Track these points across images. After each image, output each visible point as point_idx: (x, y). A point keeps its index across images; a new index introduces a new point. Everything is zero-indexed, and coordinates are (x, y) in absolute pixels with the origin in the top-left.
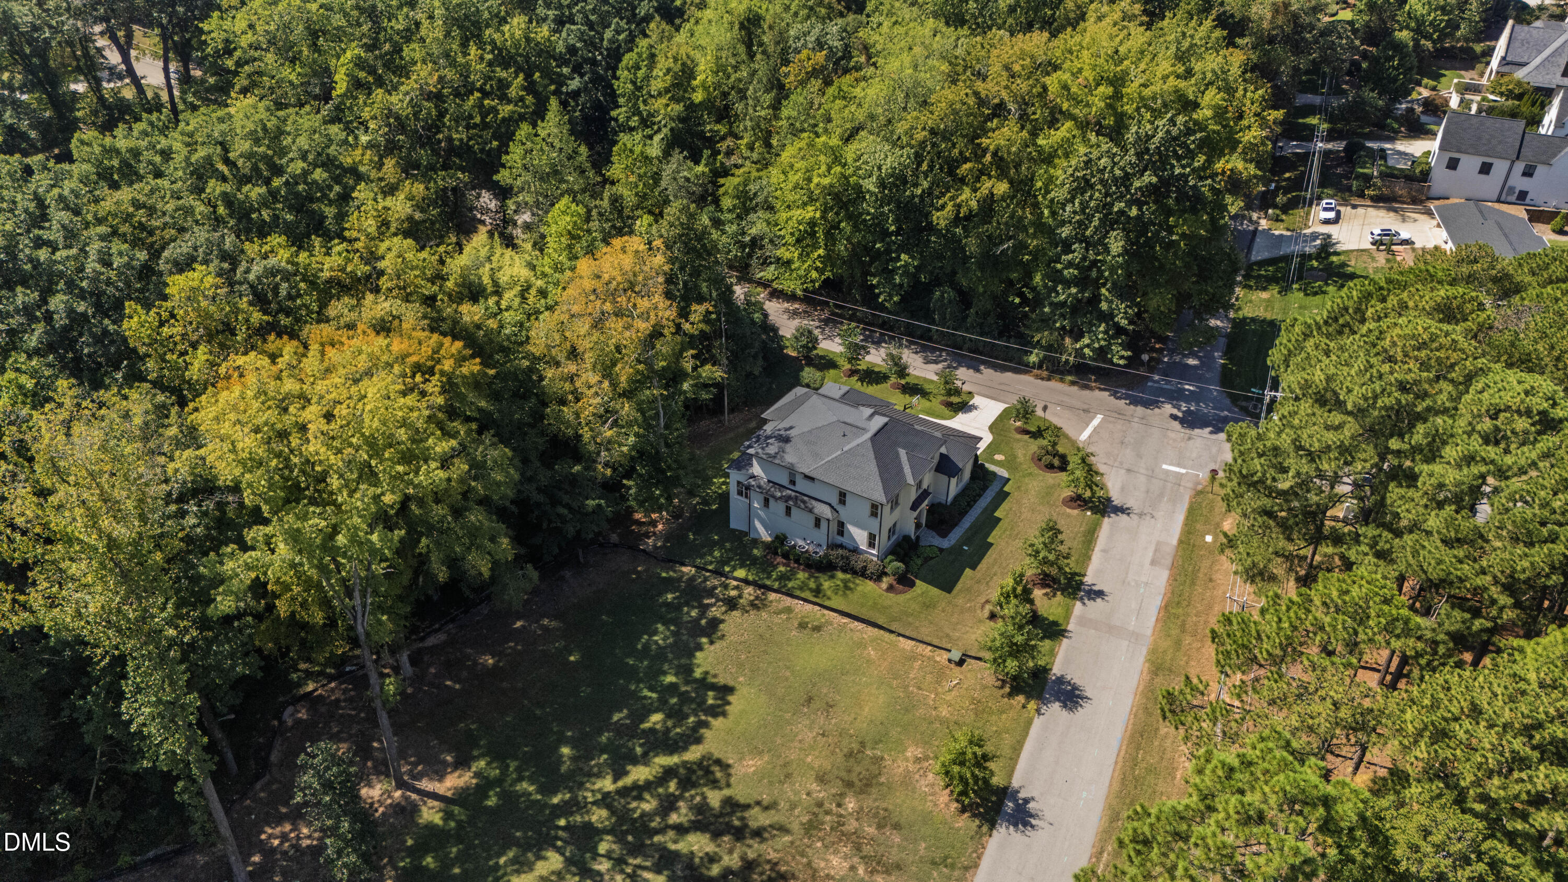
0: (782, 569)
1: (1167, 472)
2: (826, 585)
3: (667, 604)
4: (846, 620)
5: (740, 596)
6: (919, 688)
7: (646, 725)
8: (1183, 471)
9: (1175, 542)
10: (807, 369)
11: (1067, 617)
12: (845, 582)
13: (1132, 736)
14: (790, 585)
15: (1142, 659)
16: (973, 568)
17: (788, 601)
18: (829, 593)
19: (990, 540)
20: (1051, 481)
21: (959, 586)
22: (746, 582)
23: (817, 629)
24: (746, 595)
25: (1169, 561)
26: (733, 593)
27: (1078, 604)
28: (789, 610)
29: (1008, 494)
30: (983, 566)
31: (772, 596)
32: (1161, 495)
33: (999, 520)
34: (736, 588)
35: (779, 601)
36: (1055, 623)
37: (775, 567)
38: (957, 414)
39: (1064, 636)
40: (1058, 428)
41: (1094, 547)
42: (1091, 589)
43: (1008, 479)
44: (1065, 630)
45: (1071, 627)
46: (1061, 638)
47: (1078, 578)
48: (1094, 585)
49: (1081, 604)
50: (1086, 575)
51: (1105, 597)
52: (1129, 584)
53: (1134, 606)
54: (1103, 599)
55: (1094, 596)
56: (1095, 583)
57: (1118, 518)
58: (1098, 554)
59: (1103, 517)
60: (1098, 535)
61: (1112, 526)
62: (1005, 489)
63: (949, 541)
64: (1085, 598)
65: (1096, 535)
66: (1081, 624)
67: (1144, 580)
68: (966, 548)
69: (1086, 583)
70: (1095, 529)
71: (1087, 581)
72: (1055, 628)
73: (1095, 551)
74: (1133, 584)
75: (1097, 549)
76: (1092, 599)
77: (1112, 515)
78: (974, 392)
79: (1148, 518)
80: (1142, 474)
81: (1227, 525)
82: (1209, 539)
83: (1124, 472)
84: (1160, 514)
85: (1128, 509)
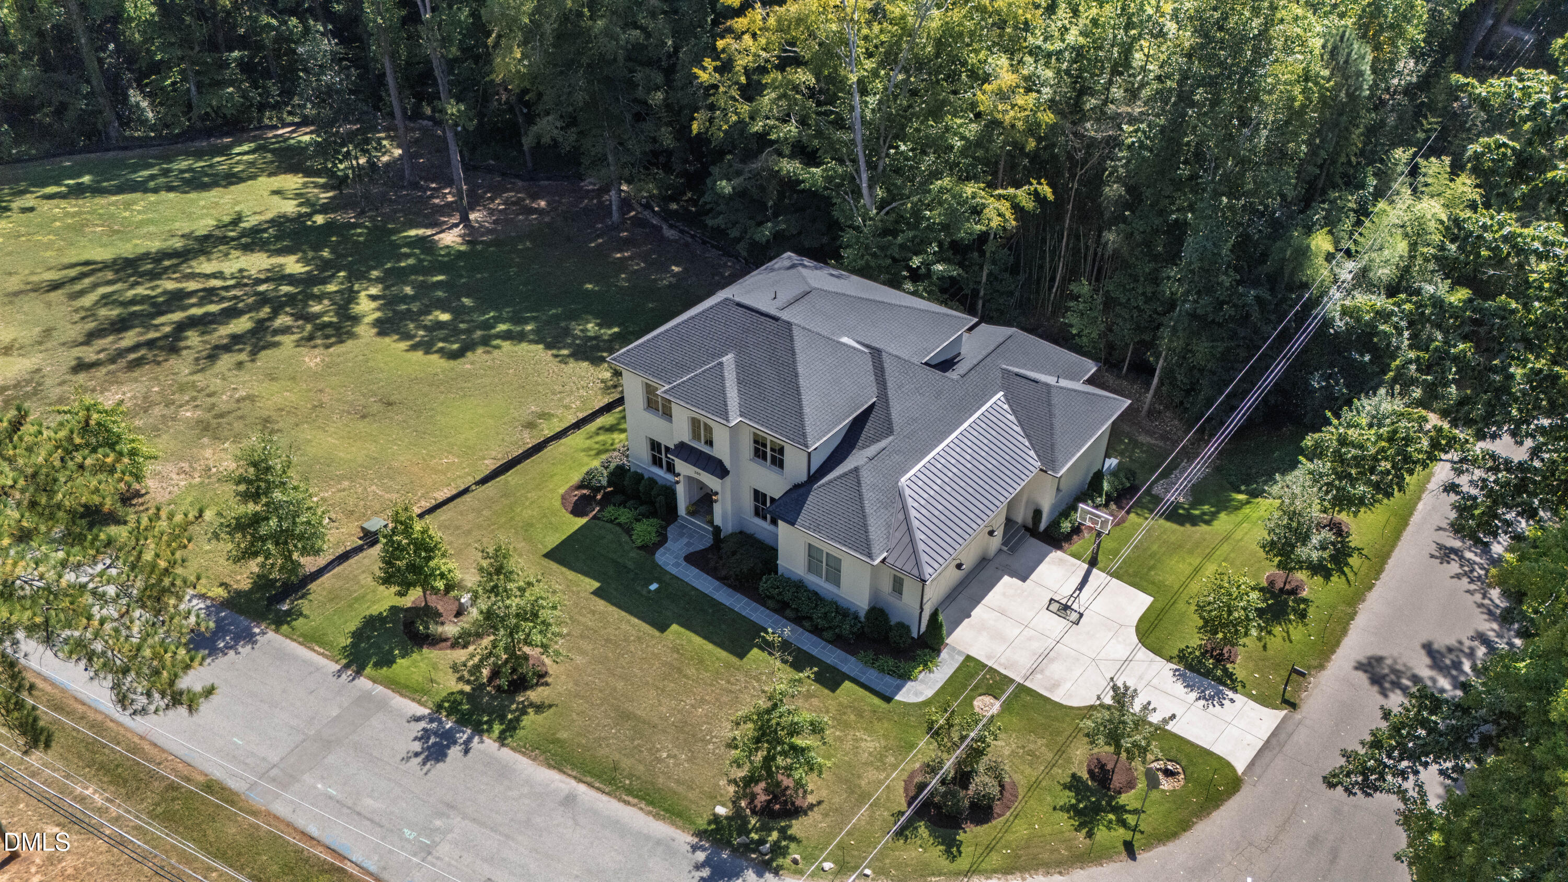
11: (392, 683)
19: (674, 627)
27: (424, 711)
36: (385, 663)
38: (1170, 659)
39: (347, 666)
40: (1130, 850)
41: (590, 785)
42: (455, 743)
43: (888, 699)
44: (359, 672)
45: (363, 683)
46: (344, 661)
47: (497, 728)
48: (466, 751)
49: (418, 714)
50: (503, 745)
51: (419, 759)
52: (440, 815)
53: (369, 803)
54: (417, 755)
55: (432, 740)
56: (470, 755)
57: (687, 866)
58: (563, 786)
59: (700, 834)
60: (627, 803)
61: (659, 842)
62: (847, 684)
63: (677, 565)
64: (434, 725)
65: (630, 799)
66: (366, 697)
67: (444, 849)
68: (654, 587)
69: (476, 739)
70: (651, 803)
71: (482, 742)
72: (374, 659)
73: (573, 783)
74: (438, 823)
75: (582, 788)
76: (425, 736)
77: (701, 856)
78: (1298, 716)
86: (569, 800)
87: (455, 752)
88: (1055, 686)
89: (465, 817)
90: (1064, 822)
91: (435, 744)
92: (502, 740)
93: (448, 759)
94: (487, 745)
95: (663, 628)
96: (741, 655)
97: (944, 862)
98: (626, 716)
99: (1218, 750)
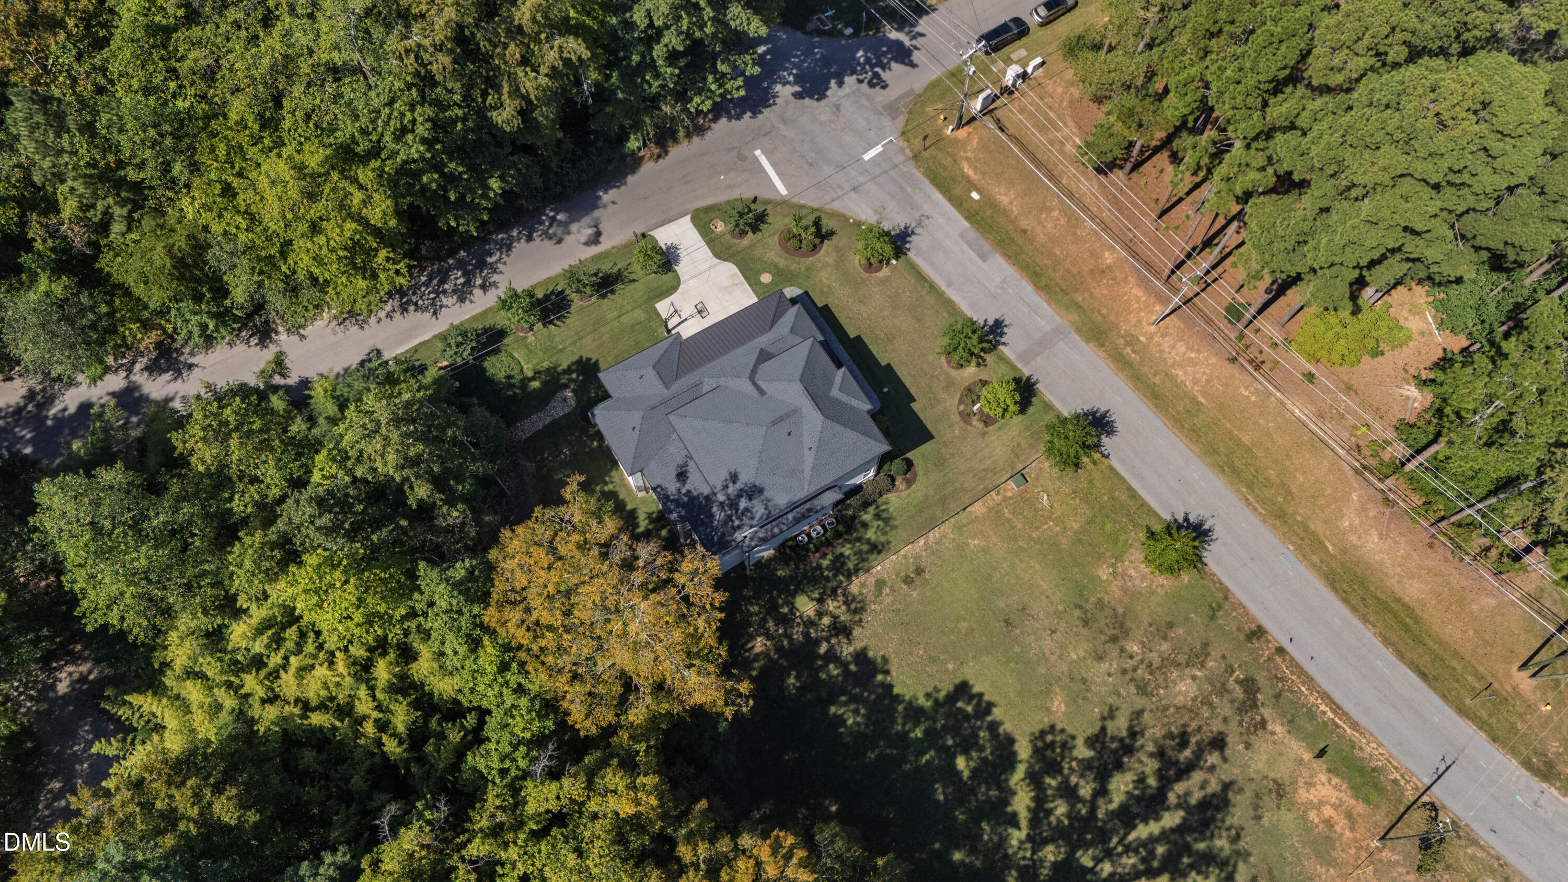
0: (825, 562)
1: (873, 159)
2: (870, 534)
3: (801, 690)
4: (921, 542)
5: (835, 617)
6: (1037, 528)
7: (966, 774)
8: (878, 149)
9: (966, 224)
10: (486, 364)
11: (1014, 368)
12: (877, 516)
13: (1156, 406)
14: (851, 565)
15: (1084, 344)
16: (914, 400)
17: (869, 577)
18: (882, 539)
19: (883, 364)
20: (830, 260)
21: (930, 427)
22: (821, 601)
23: (919, 571)
24: (837, 612)
25: (986, 246)
26: (826, 621)
27: (1001, 347)
28: (880, 584)
29: (826, 307)
30: (913, 391)
31: (854, 588)
32: (903, 190)
34: (820, 614)
35: (863, 585)
36: (1016, 379)
37: (819, 567)
38: (675, 271)
39: (1034, 384)
40: (755, 200)
41: (940, 289)
42: (990, 326)
43: (806, 293)
44: (1029, 379)
45: (1027, 372)
46: (1035, 387)
48: (986, 321)
49: (1004, 346)
50: (971, 318)
51: (1005, 323)
52: (998, 294)
53: (1025, 309)
54: (1006, 326)
55: (999, 331)
56: (985, 318)
57: (913, 244)
58: (951, 292)
59: (905, 254)
60: (928, 276)
61: (921, 256)
62: (820, 305)
64: (998, 339)
66: (1026, 362)
67: (998, 280)
68: (886, 390)
69: (982, 325)
70: (919, 272)
71: (979, 323)
72: (1023, 384)
73: (946, 292)
74: (999, 291)
75: (944, 288)
76: (1002, 334)
77: (908, 246)
78: (643, 230)
79: (926, 222)
80: (865, 183)
81: (968, 170)
82: (975, 196)
83: (853, 194)
84: (926, 209)
85: (906, 228)
86: (949, 284)
87: (991, 322)
88: (732, 276)
89: (989, 290)
90: (769, 219)
91: (998, 329)
93: (994, 319)
94: (978, 321)
95: (889, 365)
96: (859, 337)
97: (823, 217)
98: (918, 320)
99: (691, 225)
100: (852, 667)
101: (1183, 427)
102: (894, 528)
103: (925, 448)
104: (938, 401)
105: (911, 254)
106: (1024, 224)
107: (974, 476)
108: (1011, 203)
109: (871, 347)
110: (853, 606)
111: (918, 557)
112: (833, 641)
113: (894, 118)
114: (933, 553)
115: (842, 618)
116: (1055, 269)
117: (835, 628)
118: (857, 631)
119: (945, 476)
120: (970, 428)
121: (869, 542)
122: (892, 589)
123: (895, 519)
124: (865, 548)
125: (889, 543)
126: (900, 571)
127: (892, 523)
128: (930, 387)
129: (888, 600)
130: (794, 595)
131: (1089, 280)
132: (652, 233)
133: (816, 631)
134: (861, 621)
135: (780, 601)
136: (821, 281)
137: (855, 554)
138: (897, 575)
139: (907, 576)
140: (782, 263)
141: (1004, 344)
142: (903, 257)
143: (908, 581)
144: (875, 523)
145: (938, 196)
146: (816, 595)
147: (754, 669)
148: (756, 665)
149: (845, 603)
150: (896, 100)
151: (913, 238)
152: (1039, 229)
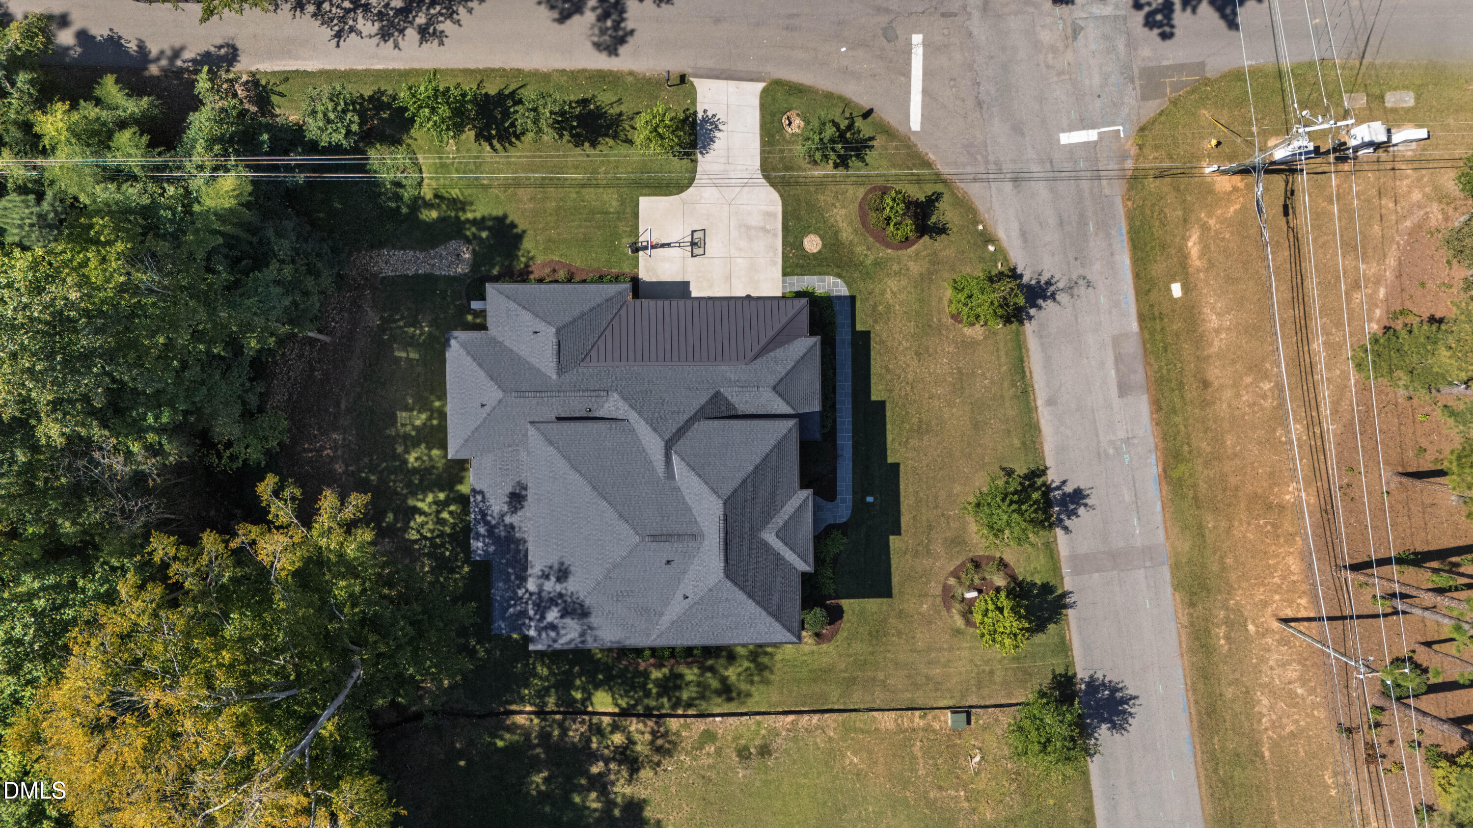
0: (656, 674)
1: (1072, 148)
3: (543, 796)
4: (791, 718)
5: (631, 742)
6: (941, 788)
8: (1091, 135)
9: (1134, 326)
10: (372, 154)
11: (1056, 569)
13: (1202, 726)
14: (685, 695)
15: (1169, 590)
16: (898, 533)
17: (700, 725)
18: (743, 686)
19: (890, 460)
20: (915, 268)
21: (895, 579)
22: (625, 713)
23: (765, 751)
24: (637, 737)
25: (1139, 376)
26: (618, 739)
27: (1059, 532)
28: (708, 739)
29: (866, 335)
30: (905, 519)
31: (674, 724)
32: (1082, 222)
33: (882, 403)
34: (615, 728)
35: (686, 728)
36: (1047, 588)
37: (646, 675)
38: (694, 161)
39: (1066, 606)
40: (867, 114)
41: (1035, 400)
42: (1064, 494)
43: (853, 299)
44: (1064, 595)
45: (1068, 585)
46: (1064, 611)
47: (1039, 482)
48: (1064, 482)
49: (1063, 532)
50: (1046, 468)
51: (1087, 501)
52: (1107, 455)
53: (1128, 497)
54: (1086, 505)
55: (1072, 507)
56: (1064, 478)
57: (1043, 313)
58: (1046, 413)
59: (1021, 322)
60: (1031, 372)
61: (1041, 337)
62: (859, 327)
63: (844, 501)
64: (1062, 516)
65: (1028, 373)
66: (1077, 571)
67: (1121, 434)
68: (870, 499)
69: (1054, 485)
70: (1022, 360)
71: (1053, 481)
72: (1050, 597)
73: (1040, 409)
74: (1111, 451)
75: (1039, 403)
76: (1072, 514)
77: (1033, 311)
78: (688, 70)
79: (1082, 290)
80: (1038, 179)
81: (1193, 246)
82: (1176, 290)
83: (1008, 187)
84: (1095, 271)
85: (1049, 283)
86: (1051, 402)
87: (1069, 489)
88: (770, 215)
89: (1099, 442)
90: (871, 156)
91: (1073, 503)
92: (1043, 472)
93: (1075, 487)
94: (1053, 477)
95: (896, 466)
96: (882, 404)
97: (946, 197)
98: (976, 426)
99: (756, 102)
100: (617, 812)
101: (1216, 771)
102: (766, 682)
103: (872, 605)
104: (928, 552)
105: (1029, 328)
106: (1214, 373)
107: (909, 677)
108: (1217, 331)
109: (889, 427)
110: (660, 742)
111: (774, 732)
112: (612, 766)
113: (1145, 98)
114: (795, 739)
115: (639, 748)
116: (1207, 464)
117: (622, 753)
118: (646, 773)
119: (872, 653)
120: (944, 613)
121: (724, 680)
122: (719, 752)
123: (772, 672)
124: (715, 684)
125: (749, 695)
126: (741, 737)
127: (766, 674)
128: (930, 528)
129: (706, 761)
130: (597, 686)
131: (1243, 505)
132: (696, 82)
133: (600, 743)
134: (658, 764)
135: (578, 682)
136: (883, 292)
137: (699, 684)
138: (736, 738)
139: (746, 748)
140: (846, 234)
141: (1066, 529)
142: (1014, 326)
143: (743, 754)
144: (746, 664)
145: (1124, 260)
146: (623, 703)
147: (502, 738)
148: (508, 736)
149: (653, 733)
150: (1169, 67)
151: (1048, 305)
152: (1228, 394)
